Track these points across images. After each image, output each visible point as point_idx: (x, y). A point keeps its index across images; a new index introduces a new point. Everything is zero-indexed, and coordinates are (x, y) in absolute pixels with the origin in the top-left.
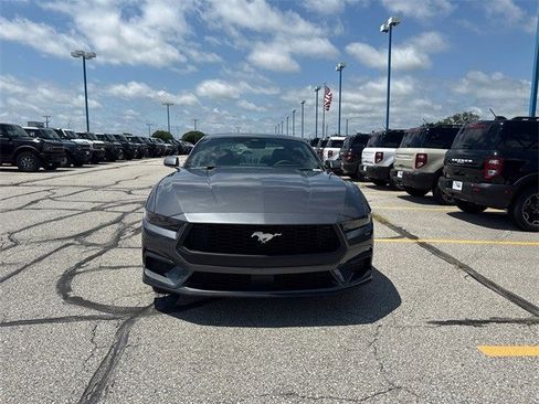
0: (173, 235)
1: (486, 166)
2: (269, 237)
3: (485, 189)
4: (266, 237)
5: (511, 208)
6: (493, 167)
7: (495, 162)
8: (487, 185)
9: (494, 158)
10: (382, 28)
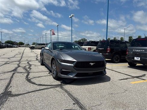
0: (72, 65)
1: (107, 50)
2: (93, 64)
3: (107, 55)
4: (92, 64)
5: (112, 59)
6: (108, 50)
7: (109, 49)
8: (107, 54)
9: (109, 48)
10: (70, 17)
